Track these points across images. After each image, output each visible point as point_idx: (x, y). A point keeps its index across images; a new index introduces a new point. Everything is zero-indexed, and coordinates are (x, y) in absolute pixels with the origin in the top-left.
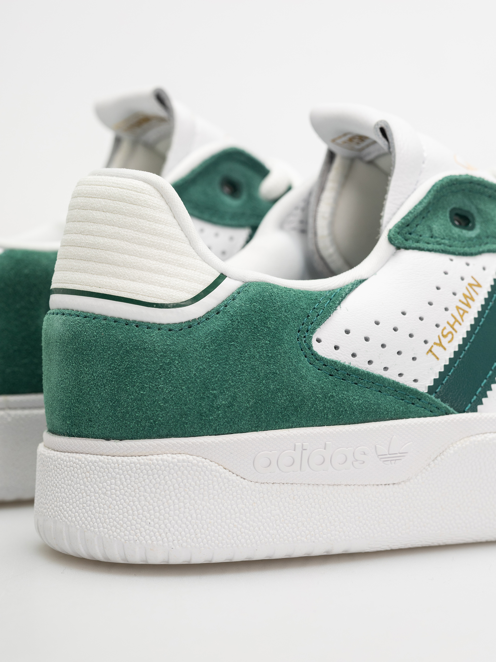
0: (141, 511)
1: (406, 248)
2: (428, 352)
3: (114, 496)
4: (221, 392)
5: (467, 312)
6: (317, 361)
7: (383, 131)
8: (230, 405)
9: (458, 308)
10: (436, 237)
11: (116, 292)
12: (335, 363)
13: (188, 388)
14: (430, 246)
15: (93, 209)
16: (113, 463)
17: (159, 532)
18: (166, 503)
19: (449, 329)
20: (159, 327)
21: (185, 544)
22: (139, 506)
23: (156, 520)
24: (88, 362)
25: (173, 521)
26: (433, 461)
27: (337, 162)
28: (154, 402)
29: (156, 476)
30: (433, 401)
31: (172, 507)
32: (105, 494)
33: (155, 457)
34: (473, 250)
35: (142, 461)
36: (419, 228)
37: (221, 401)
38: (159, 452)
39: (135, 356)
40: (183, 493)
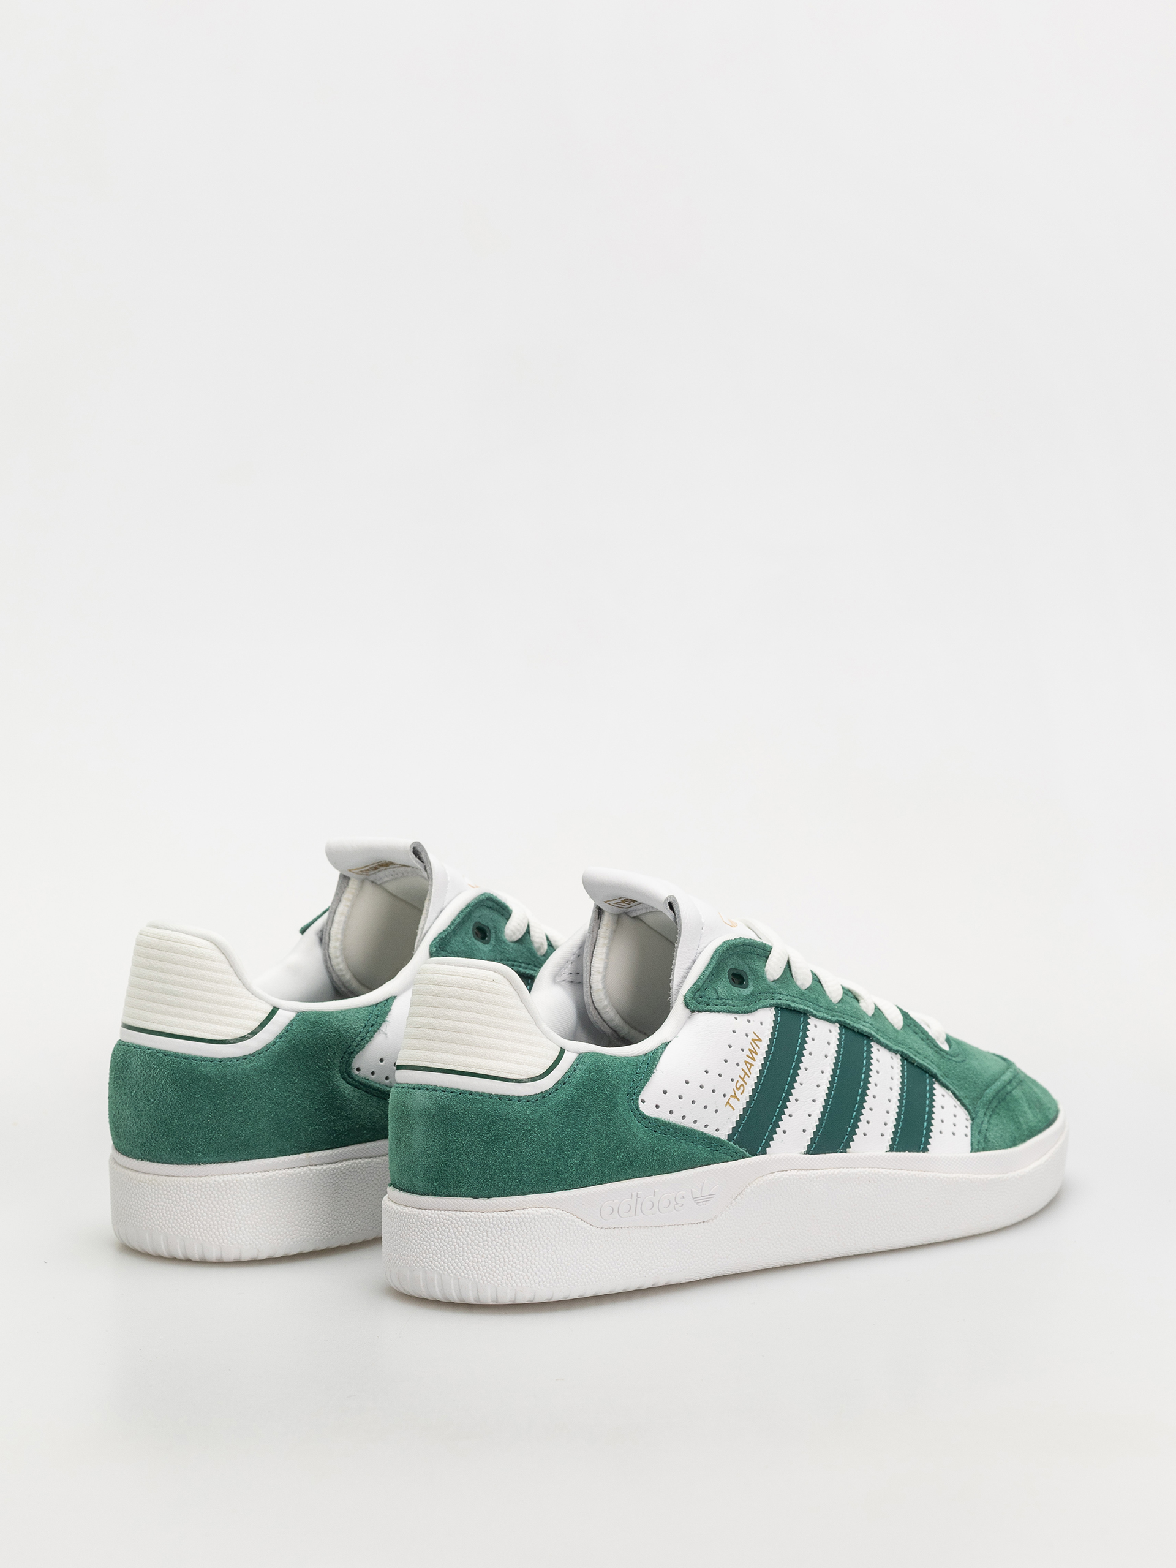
0: (511, 1259)
1: (700, 1012)
2: (726, 1104)
3: (487, 1246)
4: (573, 1153)
5: (753, 1065)
6: (644, 1120)
7: (670, 905)
8: (581, 1164)
9: (746, 1062)
10: (722, 999)
11: (480, 1070)
12: (658, 1120)
13: (547, 1150)
14: (718, 1008)
15: (450, 997)
16: (484, 1218)
17: (527, 1275)
18: (532, 1251)
19: (741, 1082)
20: (519, 1099)
21: (548, 1285)
22: (509, 1254)
23: (525, 1265)
24: (456, 1132)
25: (538, 1266)
26: (734, 1199)
27: (606, 919)
28: (519, 1164)
29: (524, 1227)
30: (733, 1147)
31: (537, 1254)
32: (478, 1245)
33: (521, 1211)
34: (752, 1007)
35: (511, 1216)
36: (707, 992)
37: (574, 1161)
38: (525, 1207)
39: (500, 1125)
40: (546, 1241)
